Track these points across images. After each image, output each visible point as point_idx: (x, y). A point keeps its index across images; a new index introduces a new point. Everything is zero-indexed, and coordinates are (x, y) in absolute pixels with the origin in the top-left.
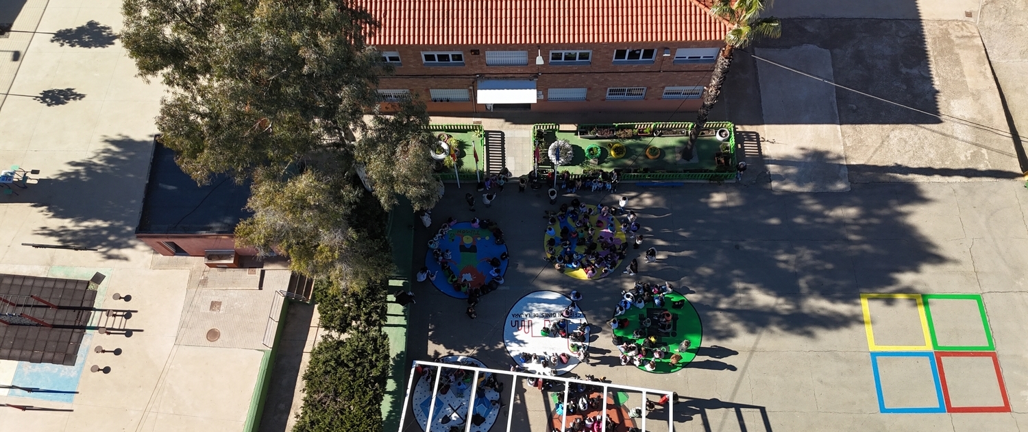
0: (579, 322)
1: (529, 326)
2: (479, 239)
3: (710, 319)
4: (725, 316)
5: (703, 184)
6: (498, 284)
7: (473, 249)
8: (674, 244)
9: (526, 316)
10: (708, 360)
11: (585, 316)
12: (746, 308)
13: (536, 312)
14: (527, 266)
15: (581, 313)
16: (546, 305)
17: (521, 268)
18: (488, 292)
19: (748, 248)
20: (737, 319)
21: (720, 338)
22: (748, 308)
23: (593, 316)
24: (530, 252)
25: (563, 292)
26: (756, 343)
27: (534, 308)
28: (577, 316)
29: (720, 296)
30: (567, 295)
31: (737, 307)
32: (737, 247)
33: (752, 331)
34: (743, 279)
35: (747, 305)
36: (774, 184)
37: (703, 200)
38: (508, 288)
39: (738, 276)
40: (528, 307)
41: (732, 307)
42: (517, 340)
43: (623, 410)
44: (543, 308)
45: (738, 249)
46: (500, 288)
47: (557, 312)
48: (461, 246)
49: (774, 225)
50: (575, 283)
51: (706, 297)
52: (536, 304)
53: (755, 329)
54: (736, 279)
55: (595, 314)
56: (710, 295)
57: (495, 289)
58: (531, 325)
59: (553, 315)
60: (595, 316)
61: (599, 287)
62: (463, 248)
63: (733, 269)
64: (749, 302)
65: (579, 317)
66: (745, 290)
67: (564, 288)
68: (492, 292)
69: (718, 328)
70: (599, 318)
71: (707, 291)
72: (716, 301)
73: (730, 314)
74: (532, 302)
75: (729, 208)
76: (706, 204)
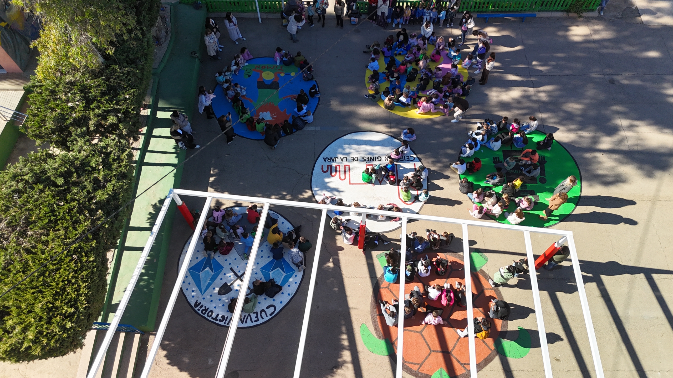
0: (413, 167)
1: (345, 172)
2: (282, 75)
3: (589, 162)
4: (610, 158)
5: (558, 18)
6: (305, 123)
7: (274, 85)
8: (530, 79)
9: (342, 160)
10: (594, 212)
11: (420, 160)
12: (635, 148)
13: (354, 155)
14: (343, 103)
15: (415, 156)
16: (369, 148)
17: (335, 105)
18: (292, 133)
19: (625, 82)
20: (625, 161)
21: (607, 184)
22: (639, 148)
23: (431, 160)
24: (347, 89)
25: (391, 132)
26: (658, 190)
27: (352, 151)
28: (409, 160)
29: (599, 134)
30: (395, 136)
31: (623, 147)
32: (612, 82)
33: (650, 175)
34: (625, 115)
35: (637, 145)
36: (645, 18)
37: (561, 33)
38: (318, 128)
39: (618, 113)
40: (344, 149)
41: (616, 148)
42: (329, 187)
43: (481, 276)
44: (366, 151)
45: (613, 83)
46: (307, 128)
47: (383, 155)
48: (259, 83)
49: (653, 59)
50: (406, 122)
51: (580, 137)
52: (355, 146)
53: (652, 173)
54: (617, 116)
55: (434, 157)
56: (585, 134)
57: (301, 129)
58: (348, 170)
59: (379, 158)
60: (433, 160)
61: (437, 127)
62: (262, 85)
63: (612, 105)
64: (639, 142)
65: (412, 161)
66: (631, 127)
67: (391, 128)
68: (297, 132)
69: (601, 172)
70: (439, 162)
71: (581, 129)
72: (595, 141)
73: (615, 156)
74: (350, 144)
75: (594, 41)
76: (566, 37)
